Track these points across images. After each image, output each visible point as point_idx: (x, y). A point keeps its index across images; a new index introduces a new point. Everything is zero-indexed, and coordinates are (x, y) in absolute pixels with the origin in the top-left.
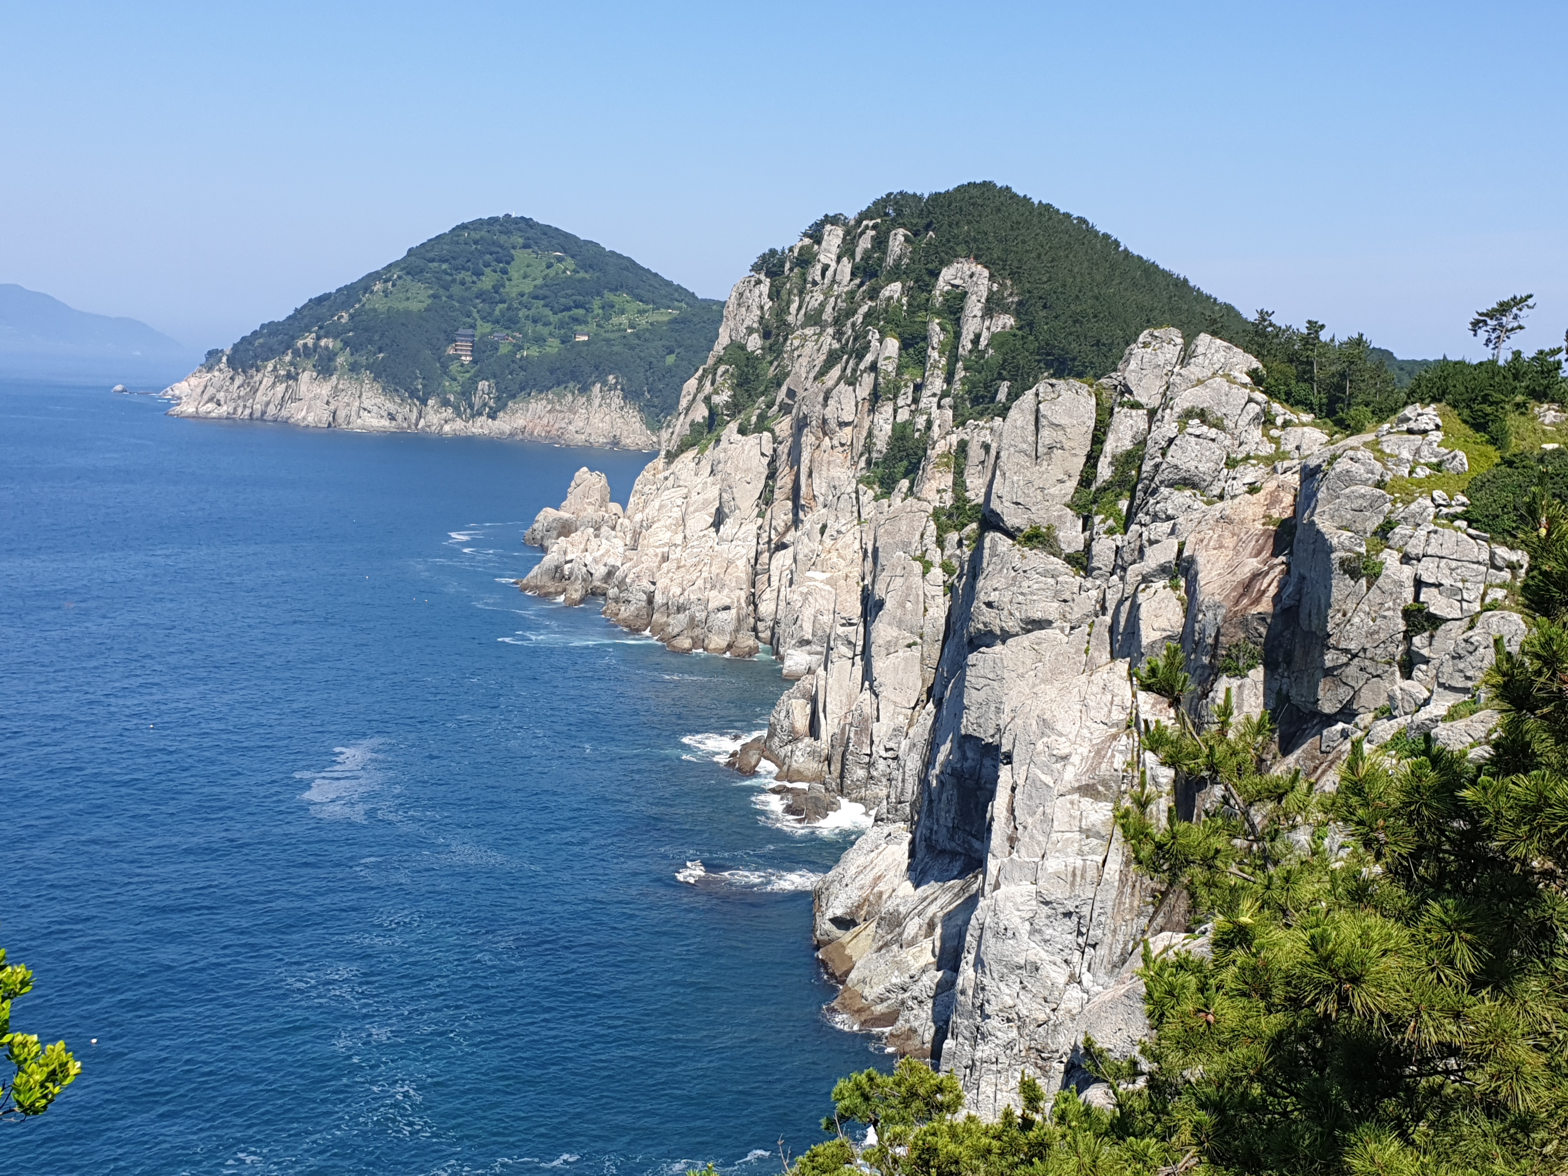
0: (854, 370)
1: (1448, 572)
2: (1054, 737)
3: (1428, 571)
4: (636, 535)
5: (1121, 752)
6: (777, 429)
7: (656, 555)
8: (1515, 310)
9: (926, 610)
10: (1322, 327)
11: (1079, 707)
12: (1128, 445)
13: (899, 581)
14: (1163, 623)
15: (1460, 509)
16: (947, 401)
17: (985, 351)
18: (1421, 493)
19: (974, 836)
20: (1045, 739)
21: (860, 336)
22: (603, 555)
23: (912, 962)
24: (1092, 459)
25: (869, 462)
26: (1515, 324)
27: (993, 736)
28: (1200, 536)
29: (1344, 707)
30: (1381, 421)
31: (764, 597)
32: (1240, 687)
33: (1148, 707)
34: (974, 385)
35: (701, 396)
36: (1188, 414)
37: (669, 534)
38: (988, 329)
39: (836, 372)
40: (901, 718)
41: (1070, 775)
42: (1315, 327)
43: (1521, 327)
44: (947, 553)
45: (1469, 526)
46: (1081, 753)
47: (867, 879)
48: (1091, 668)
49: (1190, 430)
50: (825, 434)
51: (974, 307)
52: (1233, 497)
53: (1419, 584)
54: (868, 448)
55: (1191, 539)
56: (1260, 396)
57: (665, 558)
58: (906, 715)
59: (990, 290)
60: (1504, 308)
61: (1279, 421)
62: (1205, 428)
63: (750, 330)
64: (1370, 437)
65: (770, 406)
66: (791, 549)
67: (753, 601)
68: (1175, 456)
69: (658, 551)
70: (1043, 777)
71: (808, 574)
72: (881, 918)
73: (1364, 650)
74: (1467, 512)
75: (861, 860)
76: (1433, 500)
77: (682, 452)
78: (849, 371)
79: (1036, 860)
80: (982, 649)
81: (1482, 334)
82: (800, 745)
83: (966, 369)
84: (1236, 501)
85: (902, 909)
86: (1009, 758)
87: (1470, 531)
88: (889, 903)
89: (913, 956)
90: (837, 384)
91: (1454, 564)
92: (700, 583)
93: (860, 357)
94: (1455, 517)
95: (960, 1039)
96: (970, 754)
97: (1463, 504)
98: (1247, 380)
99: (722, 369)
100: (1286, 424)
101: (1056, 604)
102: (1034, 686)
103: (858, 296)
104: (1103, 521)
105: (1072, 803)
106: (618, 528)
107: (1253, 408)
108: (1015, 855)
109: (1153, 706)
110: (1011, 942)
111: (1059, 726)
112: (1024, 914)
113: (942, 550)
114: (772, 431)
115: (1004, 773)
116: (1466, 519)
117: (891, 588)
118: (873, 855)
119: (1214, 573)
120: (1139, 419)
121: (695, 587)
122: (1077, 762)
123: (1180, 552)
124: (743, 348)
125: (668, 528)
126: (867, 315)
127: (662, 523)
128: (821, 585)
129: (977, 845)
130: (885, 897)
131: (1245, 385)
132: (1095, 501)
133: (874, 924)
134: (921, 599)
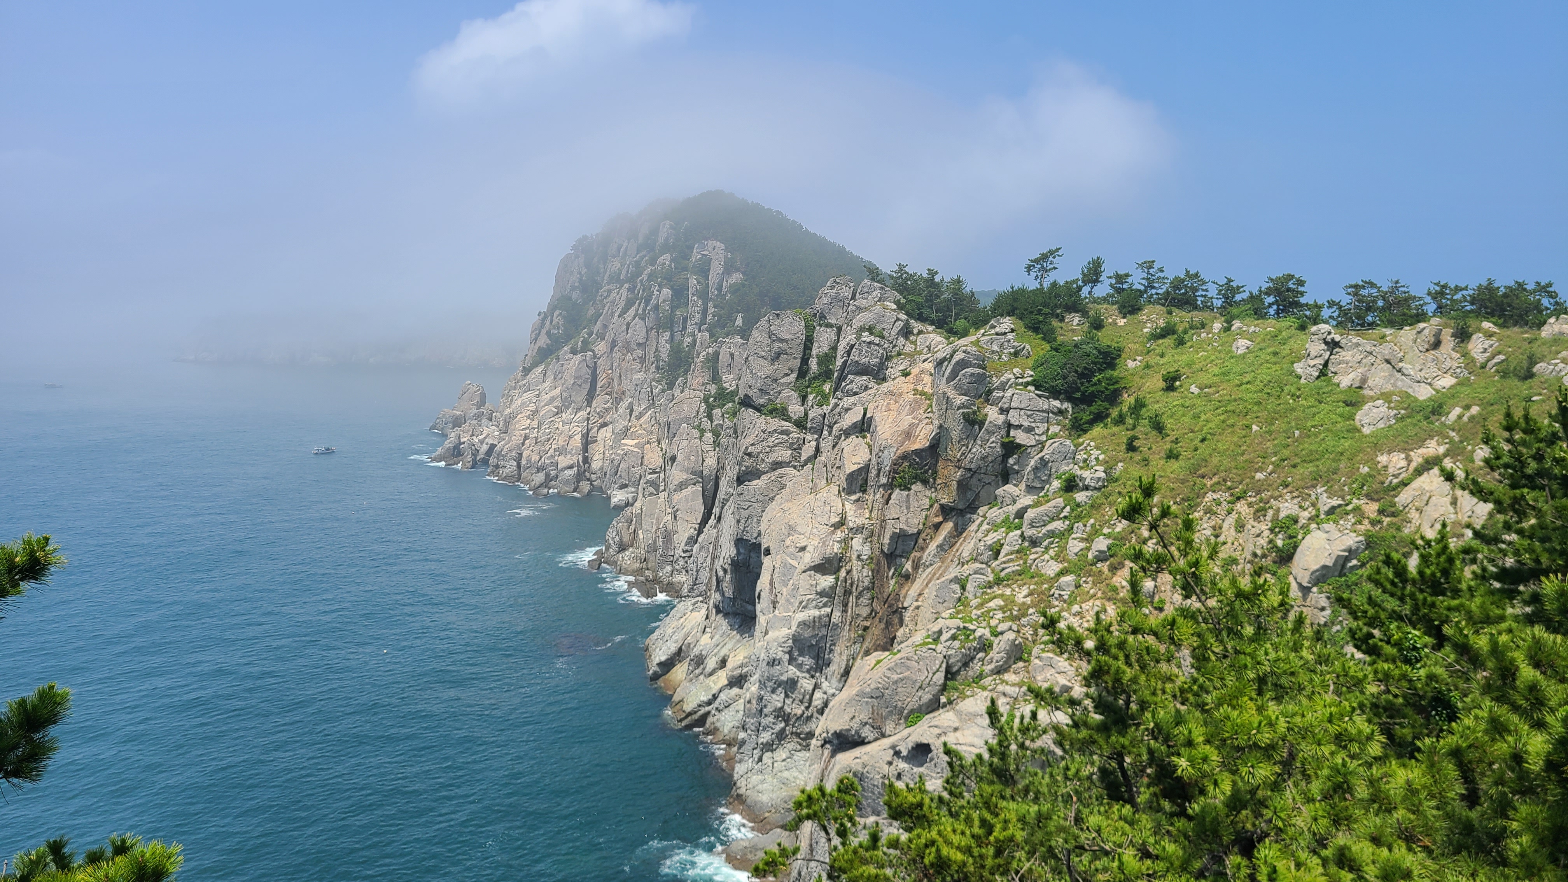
0: (644, 310)
1: (1025, 417)
2: (796, 536)
3: (1014, 417)
4: (507, 423)
5: (838, 542)
6: (596, 349)
7: (521, 436)
8: (1051, 259)
9: (704, 461)
10: (936, 273)
11: (810, 515)
12: (825, 349)
13: (685, 443)
14: (856, 459)
15: (1030, 379)
16: (703, 327)
17: (725, 295)
18: (1007, 370)
19: (747, 602)
20: (791, 537)
21: (647, 288)
22: (485, 438)
23: (713, 685)
24: (805, 361)
25: (658, 368)
26: (1051, 266)
27: (756, 538)
28: (877, 404)
29: (970, 504)
30: (977, 329)
31: (595, 458)
32: (908, 495)
33: (852, 512)
34: (720, 317)
35: (544, 331)
36: (862, 329)
37: (529, 421)
38: (727, 281)
39: (632, 312)
40: (692, 530)
41: (809, 558)
42: (932, 273)
43: (1055, 268)
44: (715, 423)
45: (1036, 389)
46: (813, 544)
47: (679, 636)
48: (814, 490)
49: (863, 339)
50: (628, 352)
51: (716, 269)
52: (894, 379)
53: (1009, 426)
54: (657, 358)
55: (871, 407)
56: (903, 317)
57: (526, 438)
58: (695, 529)
59: (726, 257)
60: (1044, 257)
61: (915, 331)
62: (872, 338)
63: (573, 288)
64: (973, 338)
65: (590, 334)
66: (611, 426)
67: (586, 460)
68: (855, 356)
69: (522, 432)
70: (791, 561)
71: (623, 442)
72: (691, 660)
73: (980, 468)
74: (1035, 380)
75: (675, 624)
76: (1014, 374)
77: (534, 367)
78: (640, 311)
79: (790, 614)
80: (746, 483)
81: (1033, 274)
82: (627, 553)
83: (715, 307)
84: (896, 381)
85: (703, 653)
86: (768, 552)
87: (1037, 392)
88: (695, 649)
89: (713, 681)
90: (634, 319)
91: (1029, 413)
92: (552, 451)
93: (647, 303)
94: (1028, 384)
95: (749, 732)
96: (742, 551)
97: (1032, 376)
98: (895, 307)
99: (557, 313)
100: (920, 332)
101: (790, 452)
102: (781, 504)
103: (643, 264)
104: (815, 398)
105: (810, 576)
106: (494, 419)
107: (900, 324)
108: (777, 612)
109: (855, 511)
110: (778, 667)
111: (799, 529)
112: (785, 649)
113: (712, 422)
114: (593, 351)
115: (767, 561)
116: (1034, 385)
117: (680, 447)
118: (682, 620)
119: (887, 426)
120: (831, 334)
121: (549, 455)
122: (812, 550)
123: (865, 414)
124: (570, 299)
125: (528, 417)
126: (650, 276)
127: (524, 414)
128: (632, 449)
129: (750, 607)
130: (692, 646)
131: (894, 310)
132: (809, 386)
133: (687, 664)
134: (700, 453)
